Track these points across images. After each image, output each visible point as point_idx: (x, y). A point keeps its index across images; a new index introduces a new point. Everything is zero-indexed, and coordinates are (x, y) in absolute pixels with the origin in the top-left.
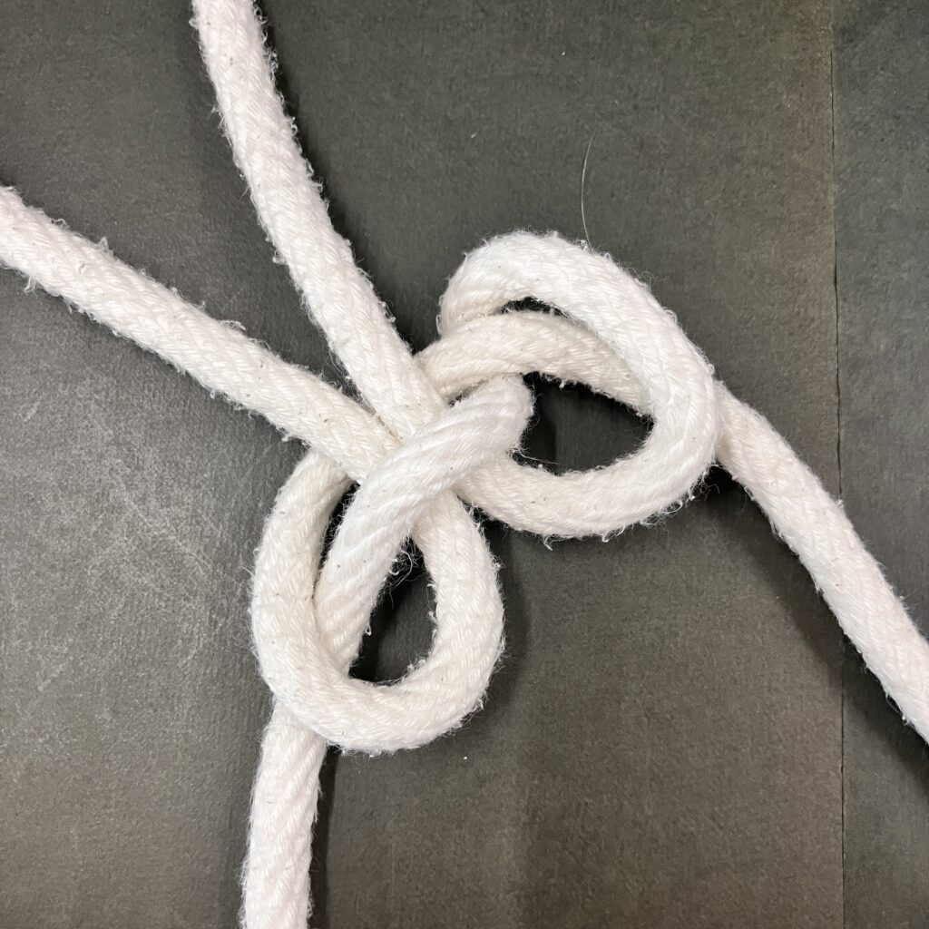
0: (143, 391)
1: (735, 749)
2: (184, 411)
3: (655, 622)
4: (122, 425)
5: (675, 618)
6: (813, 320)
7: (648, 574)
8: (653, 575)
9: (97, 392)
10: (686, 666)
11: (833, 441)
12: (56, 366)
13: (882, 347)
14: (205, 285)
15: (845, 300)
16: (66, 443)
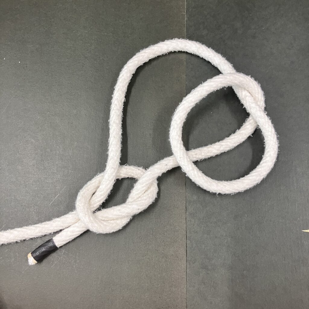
0: (44, 209)
1: (164, 283)
2: (52, 213)
3: (148, 257)
4: (40, 217)
5: (153, 256)
6: (181, 193)
7: (147, 247)
8: (148, 247)
9: (34, 210)
10: (155, 266)
11: (185, 218)
12: (26, 204)
13: (195, 198)
14: (57, 187)
15: (188, 189)
16: (28, 221)
